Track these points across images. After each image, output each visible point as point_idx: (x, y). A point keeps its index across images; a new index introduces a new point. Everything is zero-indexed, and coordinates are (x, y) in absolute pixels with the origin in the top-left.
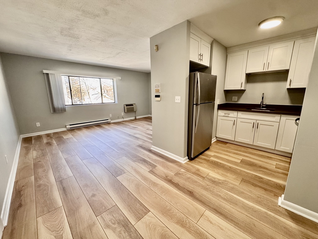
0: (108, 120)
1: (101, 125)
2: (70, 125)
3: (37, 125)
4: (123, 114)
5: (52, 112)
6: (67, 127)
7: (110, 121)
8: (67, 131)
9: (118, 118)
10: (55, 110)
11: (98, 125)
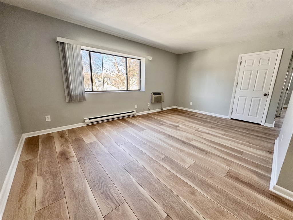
0: (133, 112)
1: (126, 119)
2: (90, 119)
3: (47, 119)
4: (149, 104)
5: (67, 101)
6: (86, 121)
7: (136, 114)
8: (86, 128)
9: (144, 110)
10: (71, 98)
11: (122, 119)
